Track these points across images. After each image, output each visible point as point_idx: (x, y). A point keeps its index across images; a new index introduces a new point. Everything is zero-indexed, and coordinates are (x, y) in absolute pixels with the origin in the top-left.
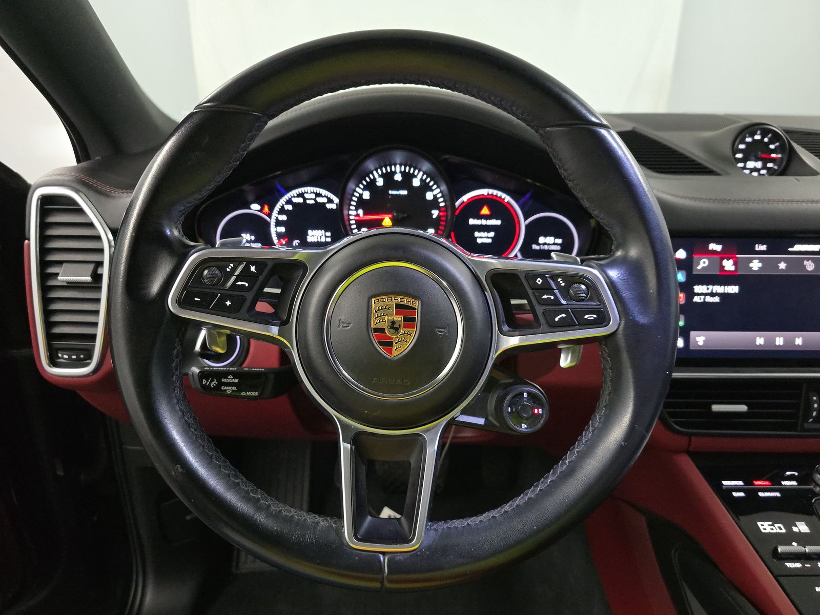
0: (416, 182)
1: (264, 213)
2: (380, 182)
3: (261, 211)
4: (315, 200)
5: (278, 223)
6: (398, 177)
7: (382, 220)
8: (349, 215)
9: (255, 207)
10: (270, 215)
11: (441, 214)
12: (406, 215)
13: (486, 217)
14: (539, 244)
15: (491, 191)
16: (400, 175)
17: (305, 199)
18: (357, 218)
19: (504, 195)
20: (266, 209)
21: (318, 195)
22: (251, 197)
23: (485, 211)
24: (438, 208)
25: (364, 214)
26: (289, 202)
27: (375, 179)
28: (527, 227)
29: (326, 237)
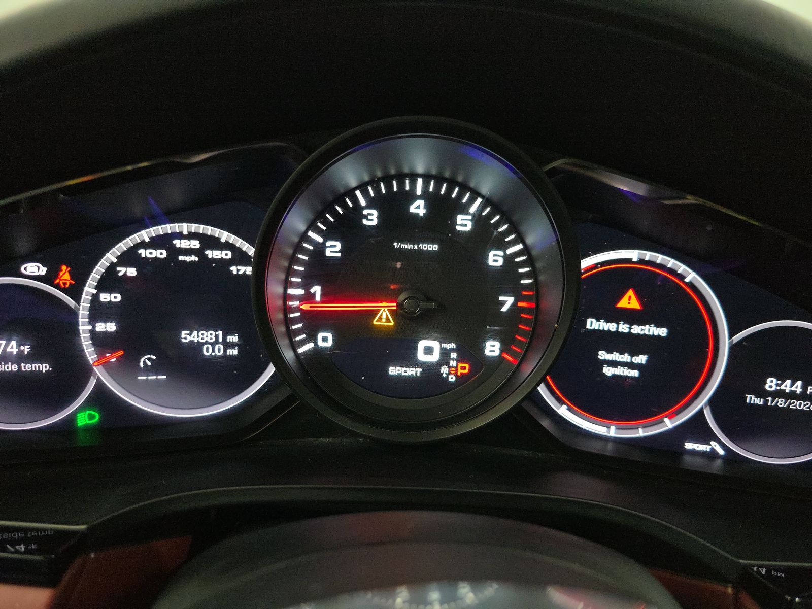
0: (464, 223)
1: (57, 286)
2: (372, 218)
3: (47, 279)
4: (198, 252)
5: (98, 312)
6: (418, 208)
7: (373, 313)
8: (286, 297)
9: (33, 268)
10: (75, 292)
11: (520, 304)
12: (433, 305)
13: (631, 317)
14: (763, 394)
15: (648, 255)
16: (421, 203)
17: (174, 252)
18: (305, 307)
19: (682, 268)
20: (65, 276)
21: (210, 242)
22: (23, 245)
23: (629, 301)
24: (516, 290)
25: (326, 298)
26: (129, 257)
27: (357, 207)
28: (733, 348)
29: (228, 345)
